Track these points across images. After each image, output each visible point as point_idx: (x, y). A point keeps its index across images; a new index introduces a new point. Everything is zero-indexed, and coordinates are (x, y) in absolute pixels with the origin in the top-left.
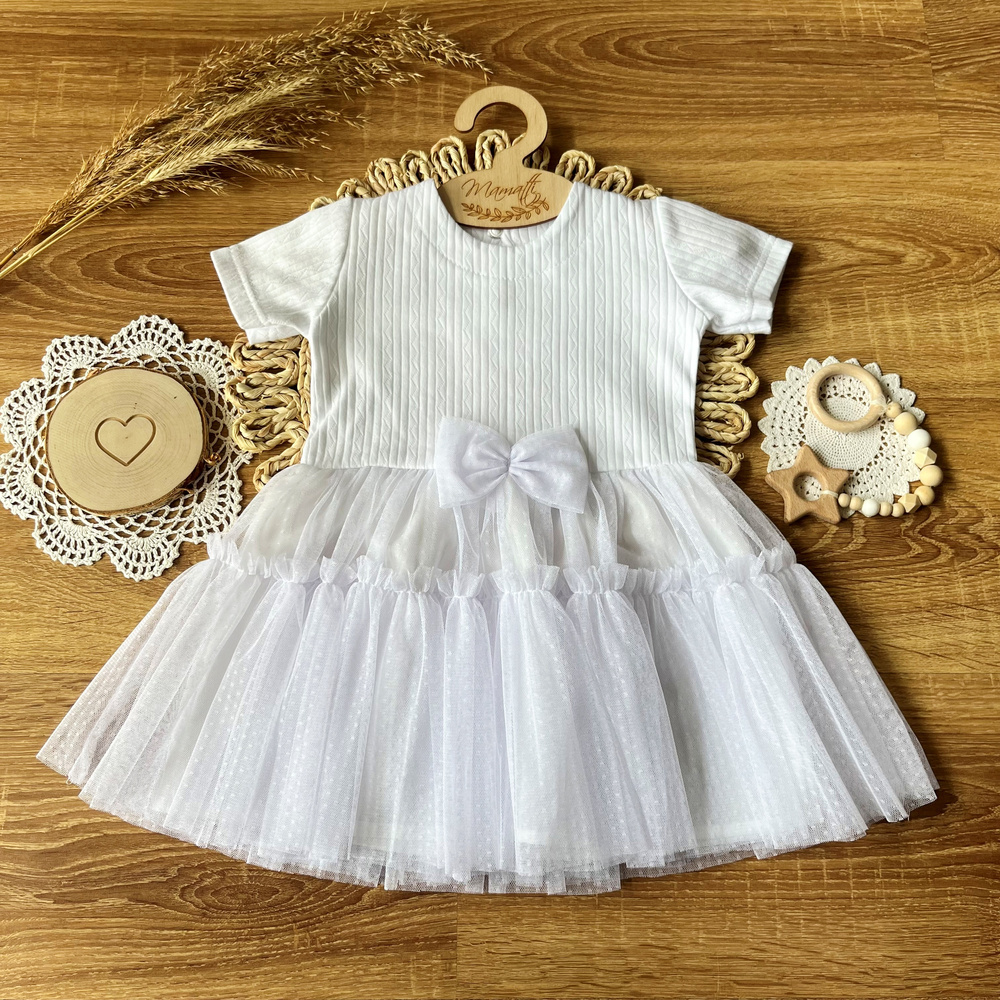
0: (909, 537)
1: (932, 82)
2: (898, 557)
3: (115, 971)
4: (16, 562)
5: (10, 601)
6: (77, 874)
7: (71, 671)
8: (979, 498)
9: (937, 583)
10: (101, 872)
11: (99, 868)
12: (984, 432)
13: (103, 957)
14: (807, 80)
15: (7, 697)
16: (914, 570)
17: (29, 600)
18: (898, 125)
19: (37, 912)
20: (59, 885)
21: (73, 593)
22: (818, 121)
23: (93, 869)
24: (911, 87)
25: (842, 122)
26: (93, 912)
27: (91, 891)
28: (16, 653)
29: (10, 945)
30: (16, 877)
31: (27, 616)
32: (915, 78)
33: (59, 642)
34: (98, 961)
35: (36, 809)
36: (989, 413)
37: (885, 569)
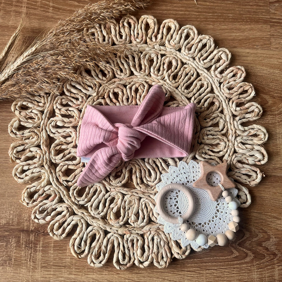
0: (233, 247)
1: (269, 8)
2: (226, 258)
8: (269, 228)
9: (244, 272)
12: (275, 193)
14: (208, 4)
16: (233, 265)
18: (250, 30)
22: (211, 26)
24: (258, 11)
25: (223, 27)
32: (260, 6)
36: (278, 184)
37: (219, 264)
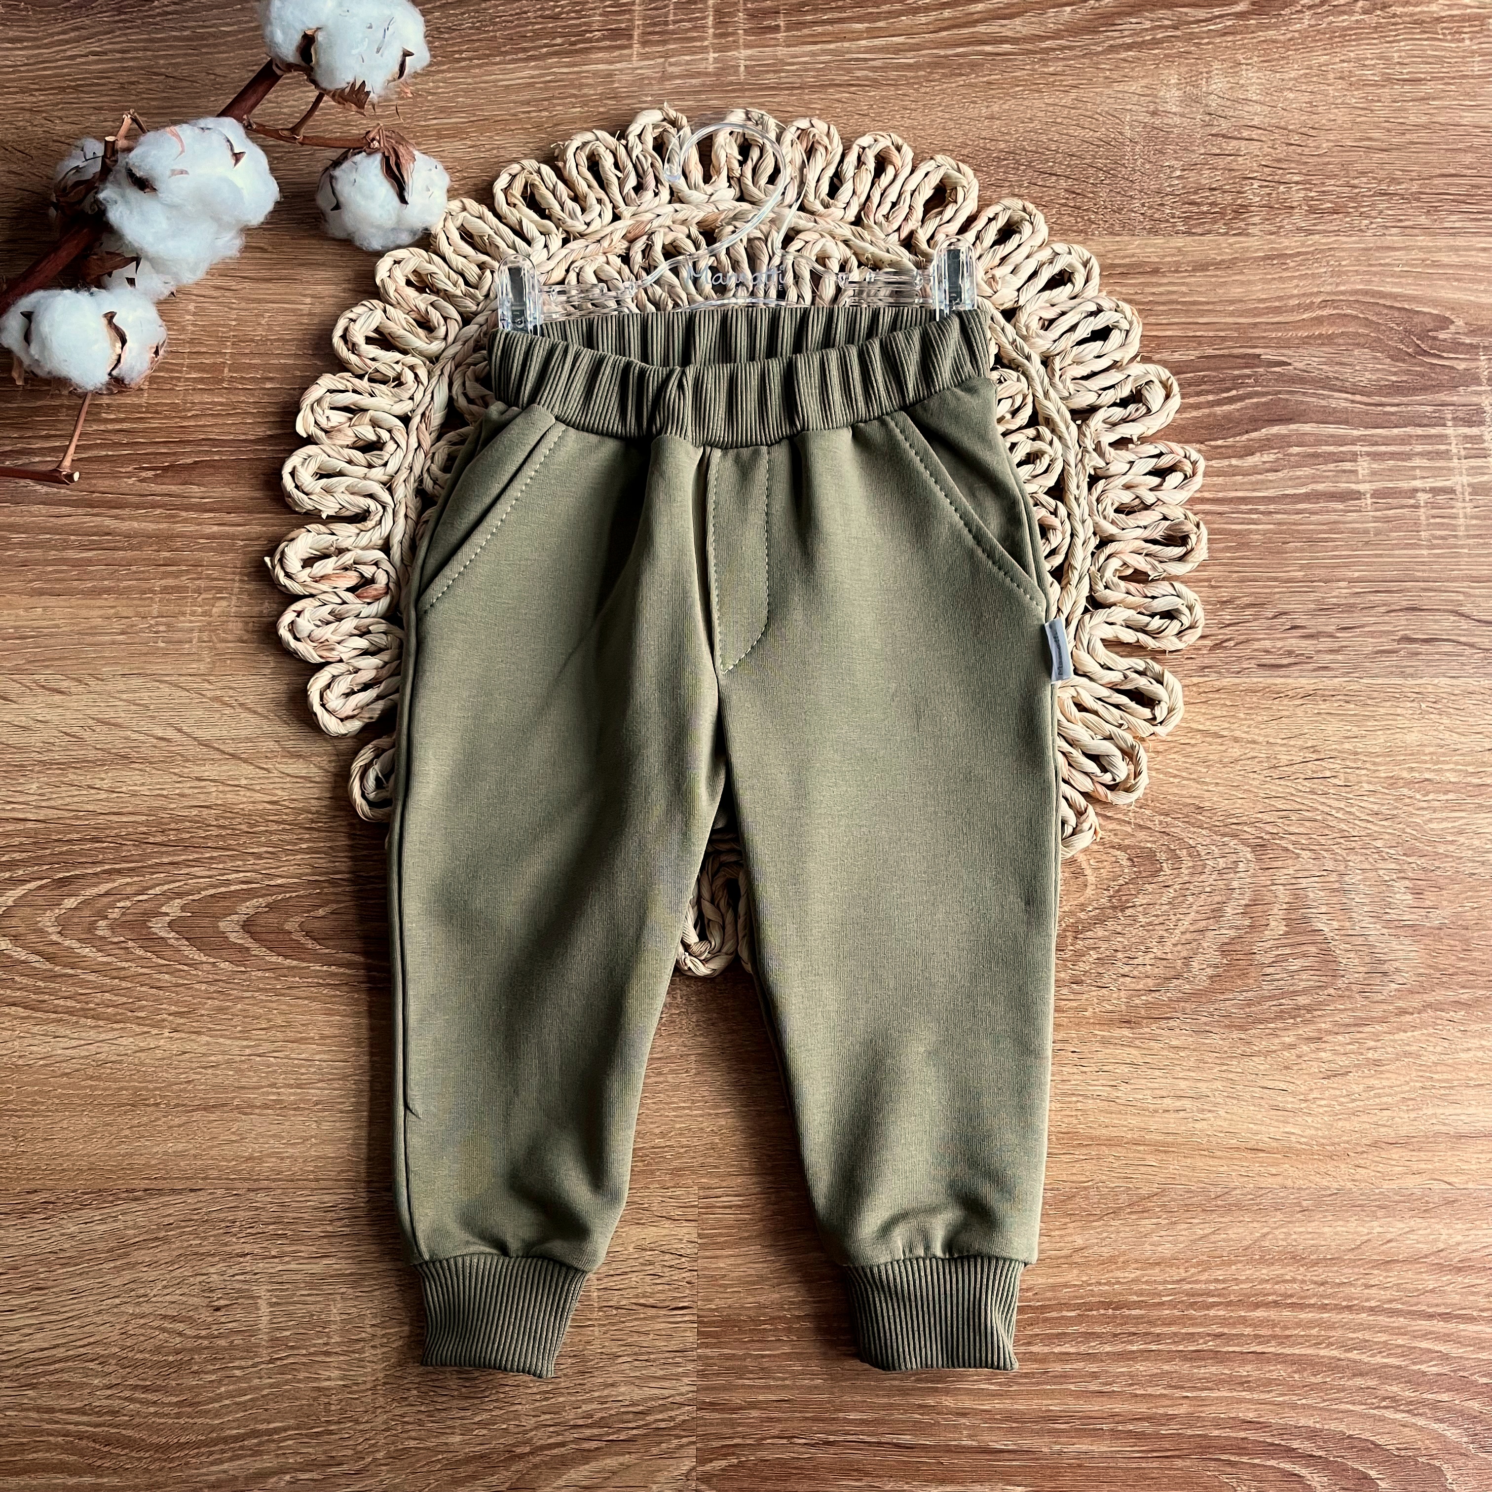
3: (1155, 271)
4: (1437, 864)
5: (1431, 797)
6: (1234, 392)
7: (1303, 681)
10: (1198, 394)
11: (1202, 399)
13: (1175, 288)
15: (1399, 641)
17: (1399, 799)
19: (1283, 344)
20: (1257, 378)
21: (1327, 809)
23: (1211, 398)
26: (1200, 344)
27: (1208, 369)
28: (1399, 711)
29: (1312, 303)
30: (1323, 388)
31: (1396, 771)
33: (1332, 727)
34: (1183, 284)
35: (1314, 479)
